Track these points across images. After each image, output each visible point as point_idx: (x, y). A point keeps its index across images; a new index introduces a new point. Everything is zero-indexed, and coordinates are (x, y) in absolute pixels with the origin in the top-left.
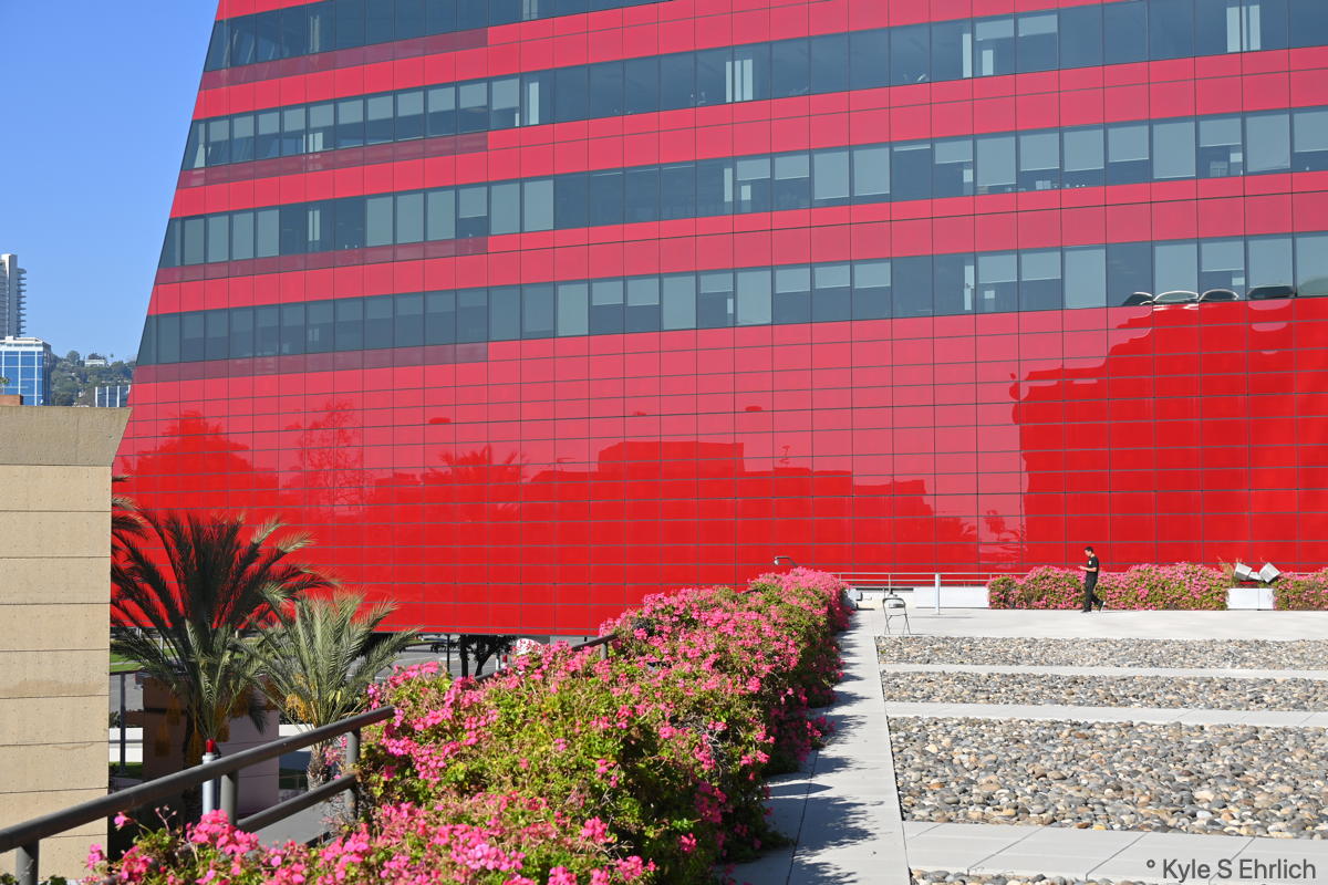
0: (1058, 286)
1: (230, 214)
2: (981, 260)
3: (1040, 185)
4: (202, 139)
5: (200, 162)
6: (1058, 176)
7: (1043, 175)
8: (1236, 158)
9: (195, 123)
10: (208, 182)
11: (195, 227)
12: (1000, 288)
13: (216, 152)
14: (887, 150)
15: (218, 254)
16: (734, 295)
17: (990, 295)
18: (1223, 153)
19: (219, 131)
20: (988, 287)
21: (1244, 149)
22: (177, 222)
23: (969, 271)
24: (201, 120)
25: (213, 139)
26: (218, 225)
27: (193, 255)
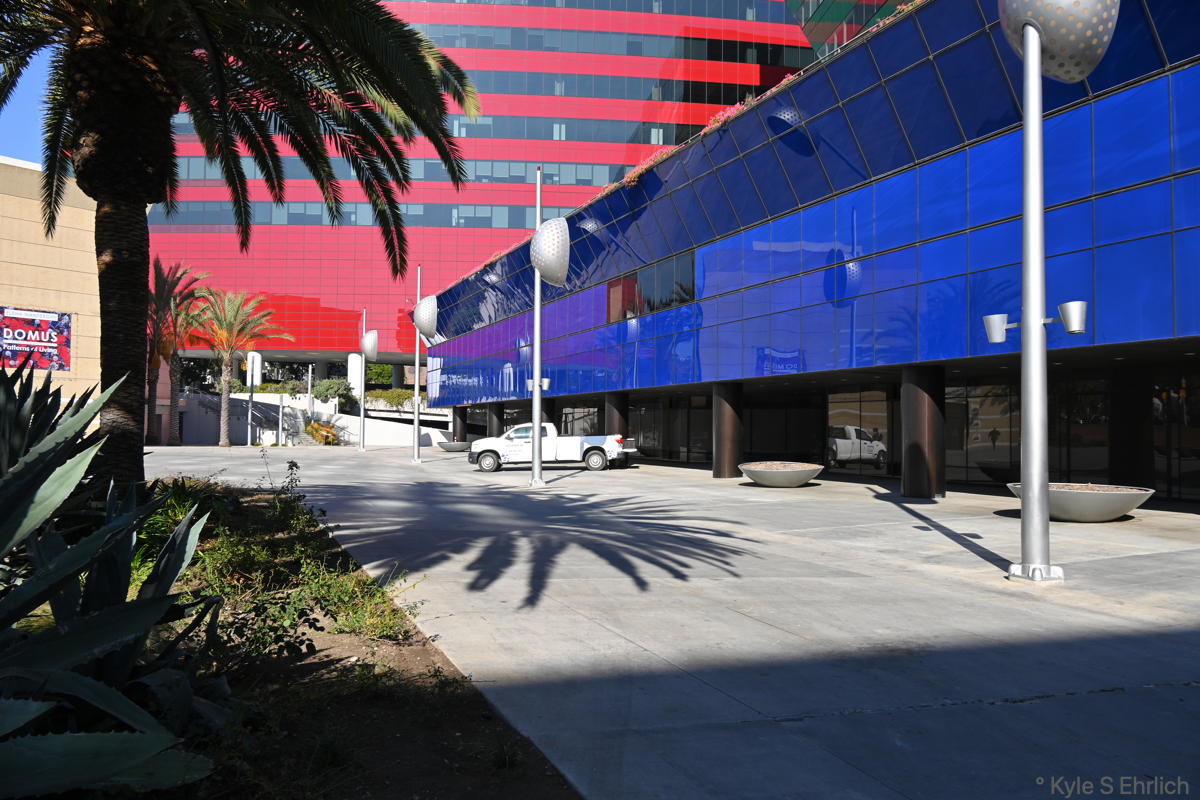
0: (489, 220)
2: (460, 207)
3: (484, 181)
6: (490, 178)
7: (485, 177)
8: (556, 179)
12: (466, 218)
14: (422, 162)
16: (355, 213)
17: (462, 221)
18: (551, 176)
20: (461, 218)
21: (559, 175)
23: (455, 212)
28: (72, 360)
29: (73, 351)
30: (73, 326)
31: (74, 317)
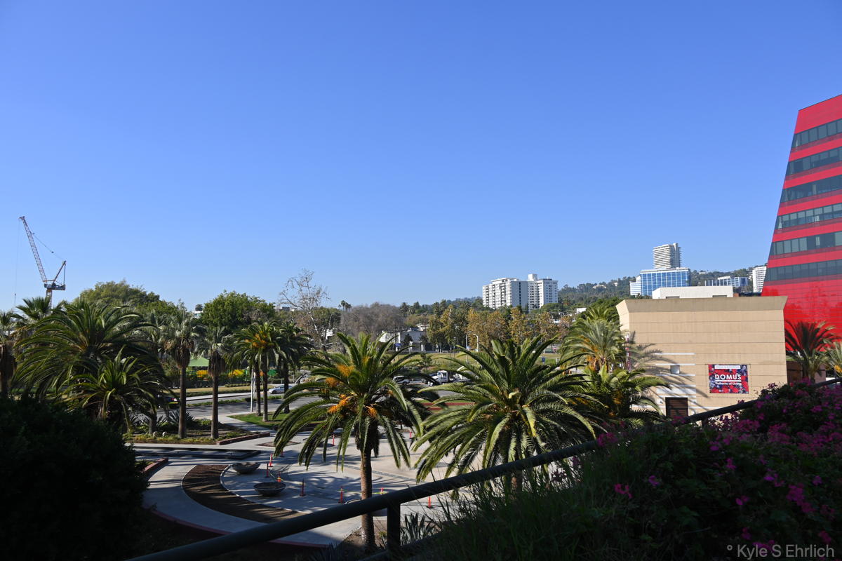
1: (791, 240)
4: (780, 221)
5: (780, 226)
9: (778, 217)
10: (783, 232)
11: (780, 244)
13: (784, 224)
15: (787, 250)
19: (786, 218)
22: (774, 243)
24: (780, 215)
25: (784, 220)
26: (787, 243)
27: (780, 252)
28: (750, 388)
29: (749, 383)
30: (748, 370)
31: (748, 366)
